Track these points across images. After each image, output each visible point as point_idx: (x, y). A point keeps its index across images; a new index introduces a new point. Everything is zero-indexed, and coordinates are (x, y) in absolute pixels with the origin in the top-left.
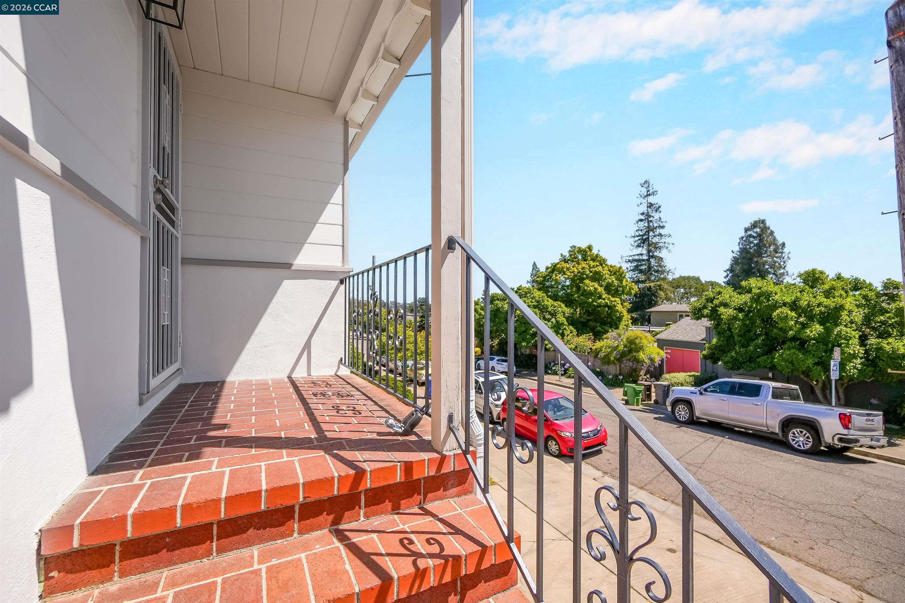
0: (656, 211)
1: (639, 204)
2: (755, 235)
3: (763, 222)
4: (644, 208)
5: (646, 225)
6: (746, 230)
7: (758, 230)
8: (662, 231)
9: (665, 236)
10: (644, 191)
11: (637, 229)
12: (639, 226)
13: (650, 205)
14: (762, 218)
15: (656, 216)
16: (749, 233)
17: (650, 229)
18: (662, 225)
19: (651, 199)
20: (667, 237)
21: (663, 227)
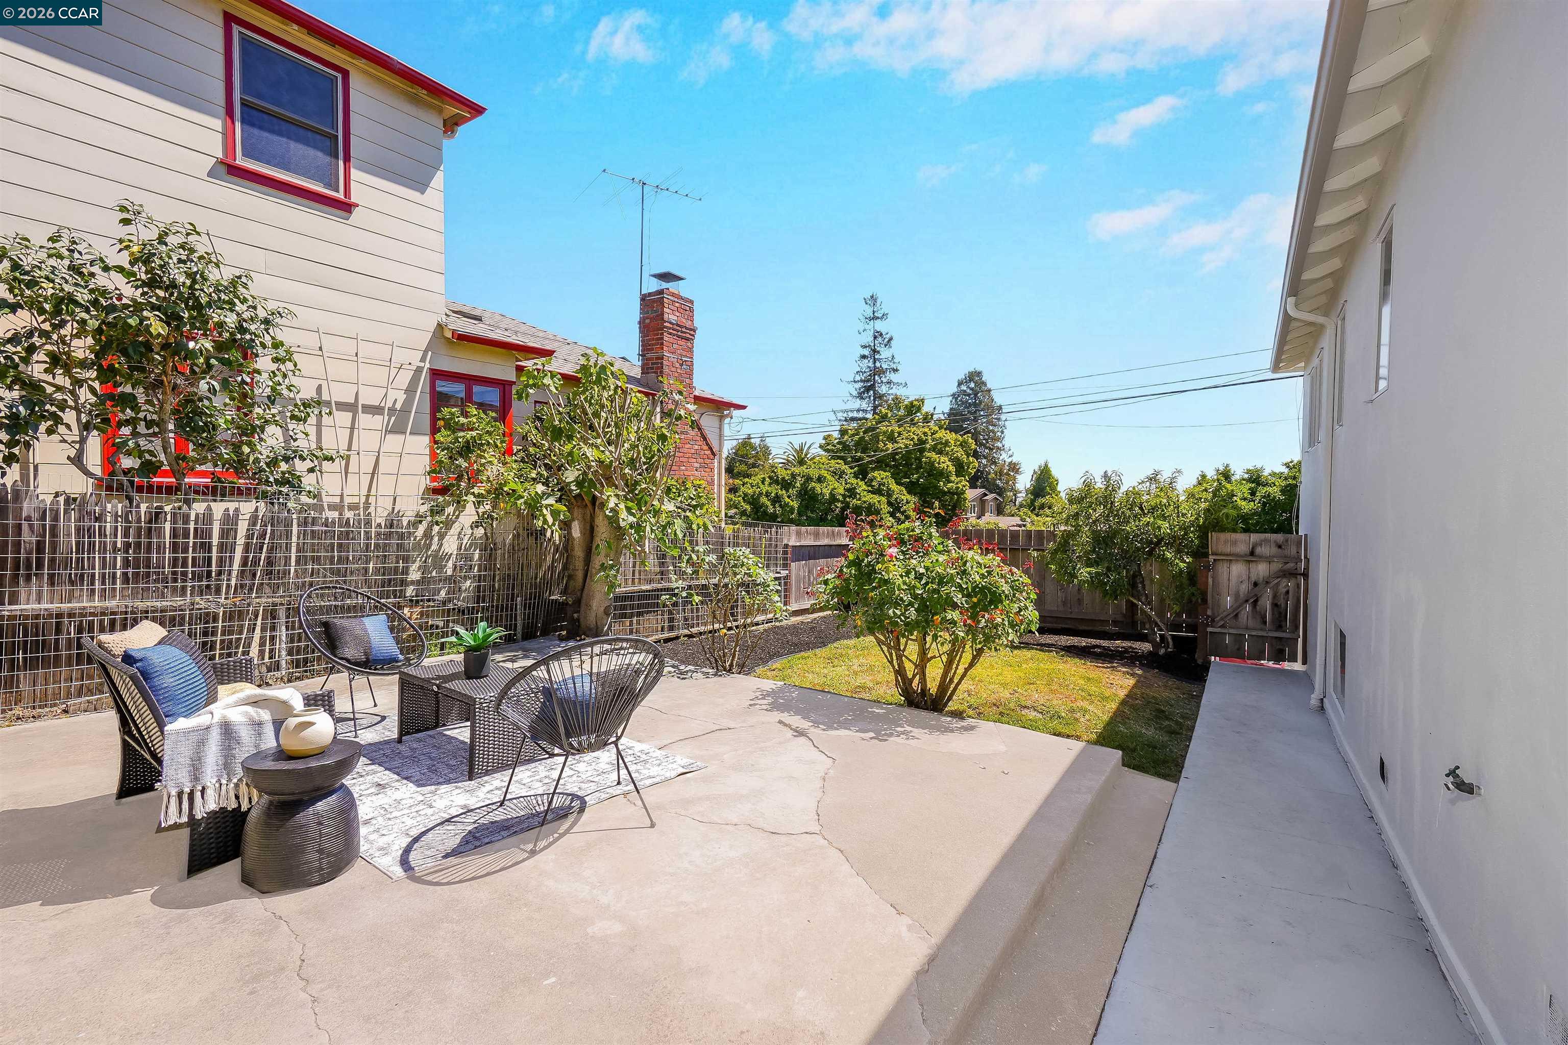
0: (886, 346)
1: (861, 331)
2: (969, 391)
3: (979, 374)
4: (868, 339)
5: (871, 364)
6: (960, 384)
7: (972, 385)
8: (893, 377)
9: (898, 384)
10: (869, 312)
11: (859, 369)
12: (861, 365)
13: (878, 335)
14: (978, 369)
15: (885, 353)
16: (964, 388)
17: (877, 371)
18: (894, 366)
19: (879, 326)
20: (901, 386)
21: (895, 370)
